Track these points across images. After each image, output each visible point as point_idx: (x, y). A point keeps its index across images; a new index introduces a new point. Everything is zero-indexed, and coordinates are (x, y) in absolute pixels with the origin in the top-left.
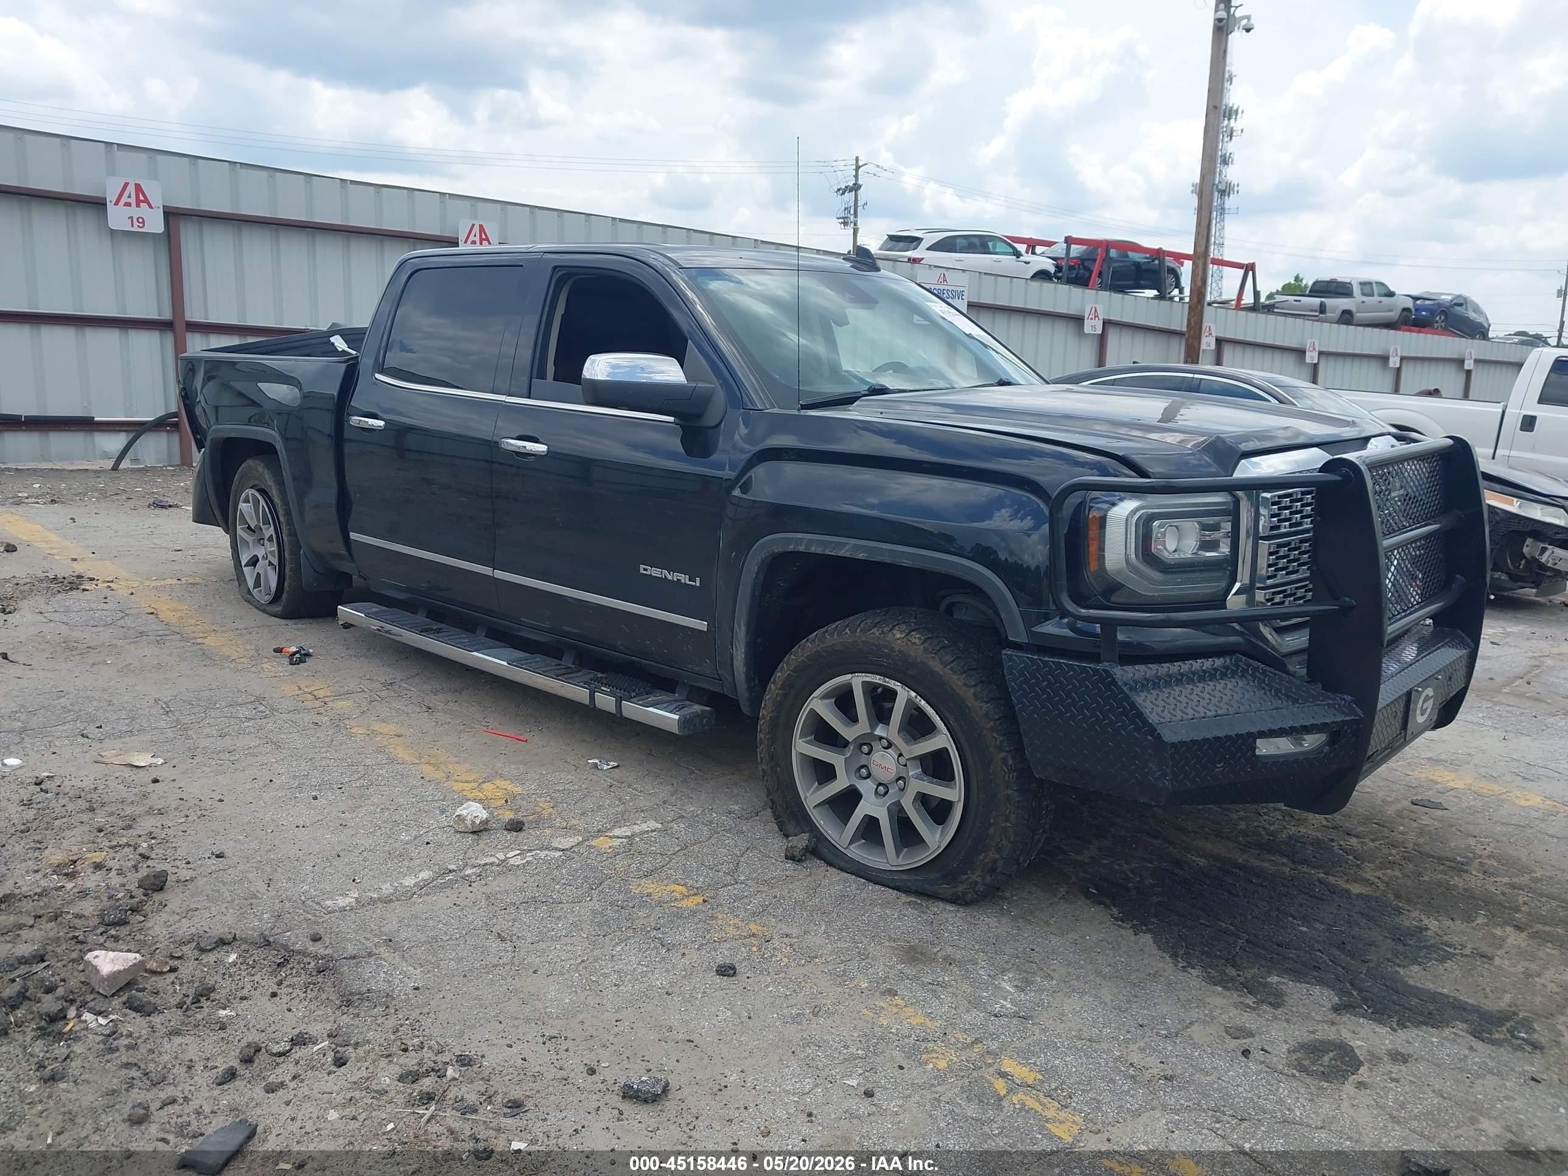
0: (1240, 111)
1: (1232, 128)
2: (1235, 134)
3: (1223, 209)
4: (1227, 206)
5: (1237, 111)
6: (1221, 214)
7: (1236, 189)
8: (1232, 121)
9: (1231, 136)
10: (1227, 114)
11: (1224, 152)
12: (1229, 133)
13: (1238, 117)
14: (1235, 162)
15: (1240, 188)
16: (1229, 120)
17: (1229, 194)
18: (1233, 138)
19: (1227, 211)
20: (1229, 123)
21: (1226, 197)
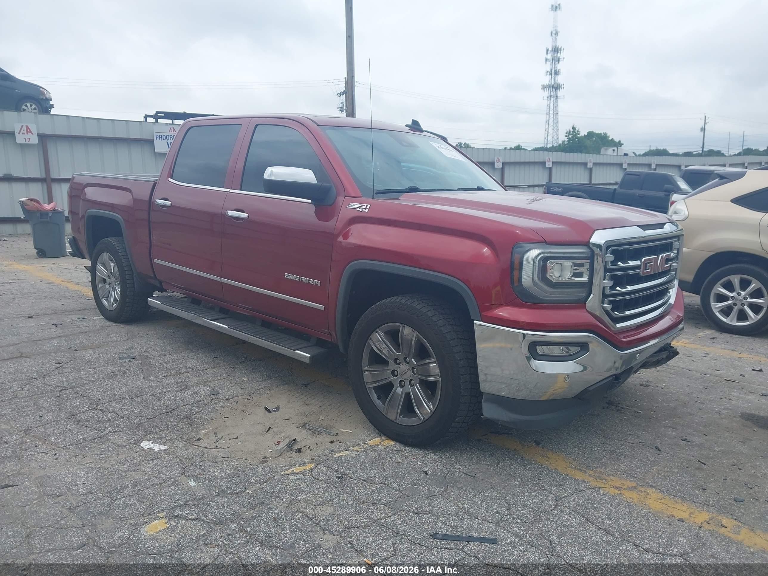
0: (562, 49)
1: (559, 57)
2: (560, 60)
3: (557, 96)
4: (559, 95)
5: (561, 49)
6: (556, 99)
7: (563, 86)
8: (559, 54)
9: (559, 61)
10: (556, 50)
11: (556, 69)
12: (557, 60)
13: (562, 51)
14: (561, 73)
15: (564, 86)
16: (557, 53)
17: (559, 89)
18: (560, 62)
19: (559, 98)
20: (557, 55)
21: (558, 90)
